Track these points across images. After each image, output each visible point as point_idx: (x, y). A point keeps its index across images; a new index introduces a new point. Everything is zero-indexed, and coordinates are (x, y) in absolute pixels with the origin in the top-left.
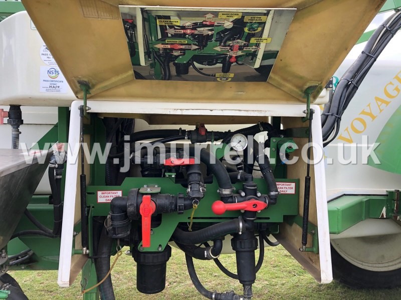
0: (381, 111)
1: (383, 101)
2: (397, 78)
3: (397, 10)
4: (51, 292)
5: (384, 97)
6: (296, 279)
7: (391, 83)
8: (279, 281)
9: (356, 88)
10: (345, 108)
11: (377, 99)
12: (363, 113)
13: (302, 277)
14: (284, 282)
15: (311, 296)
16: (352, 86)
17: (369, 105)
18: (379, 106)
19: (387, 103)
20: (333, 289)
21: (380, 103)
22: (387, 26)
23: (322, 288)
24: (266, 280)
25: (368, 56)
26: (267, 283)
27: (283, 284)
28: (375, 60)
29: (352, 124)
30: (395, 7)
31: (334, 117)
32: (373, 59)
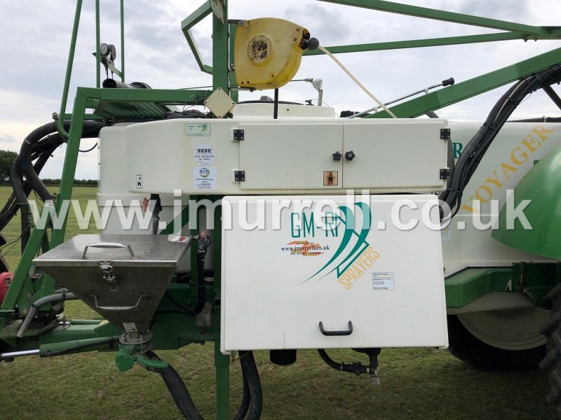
0: (508, 178)
1: (510, 168)
2: (525, 142)
3: (521, 79)
4: (145, 377)
5: (512, 164)
6: (419, 361)
7: (518, 148)
8: (400, 364)
9: (478, 161)
10: (466, 183)
11: (503, 165)
12: (489, 180)
13: (425, 359)
14: (405, 364)
15: (436, 378)
16: (473, 161)
17: (495, 172)
18: (505, 173)
19: (514, 169)
20: (461, 371)
21: (506, 170)
22: (510, 96)
23: (449, 370)
24: (384, 362)
25: (490, 128)
26: (385, 365)
27: (404, 367)
28: (497, 133)
29: (477, 193)
30: (518, 77)
31: (455, 193)
32: (495, 132)
